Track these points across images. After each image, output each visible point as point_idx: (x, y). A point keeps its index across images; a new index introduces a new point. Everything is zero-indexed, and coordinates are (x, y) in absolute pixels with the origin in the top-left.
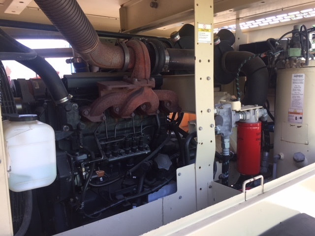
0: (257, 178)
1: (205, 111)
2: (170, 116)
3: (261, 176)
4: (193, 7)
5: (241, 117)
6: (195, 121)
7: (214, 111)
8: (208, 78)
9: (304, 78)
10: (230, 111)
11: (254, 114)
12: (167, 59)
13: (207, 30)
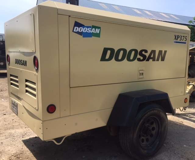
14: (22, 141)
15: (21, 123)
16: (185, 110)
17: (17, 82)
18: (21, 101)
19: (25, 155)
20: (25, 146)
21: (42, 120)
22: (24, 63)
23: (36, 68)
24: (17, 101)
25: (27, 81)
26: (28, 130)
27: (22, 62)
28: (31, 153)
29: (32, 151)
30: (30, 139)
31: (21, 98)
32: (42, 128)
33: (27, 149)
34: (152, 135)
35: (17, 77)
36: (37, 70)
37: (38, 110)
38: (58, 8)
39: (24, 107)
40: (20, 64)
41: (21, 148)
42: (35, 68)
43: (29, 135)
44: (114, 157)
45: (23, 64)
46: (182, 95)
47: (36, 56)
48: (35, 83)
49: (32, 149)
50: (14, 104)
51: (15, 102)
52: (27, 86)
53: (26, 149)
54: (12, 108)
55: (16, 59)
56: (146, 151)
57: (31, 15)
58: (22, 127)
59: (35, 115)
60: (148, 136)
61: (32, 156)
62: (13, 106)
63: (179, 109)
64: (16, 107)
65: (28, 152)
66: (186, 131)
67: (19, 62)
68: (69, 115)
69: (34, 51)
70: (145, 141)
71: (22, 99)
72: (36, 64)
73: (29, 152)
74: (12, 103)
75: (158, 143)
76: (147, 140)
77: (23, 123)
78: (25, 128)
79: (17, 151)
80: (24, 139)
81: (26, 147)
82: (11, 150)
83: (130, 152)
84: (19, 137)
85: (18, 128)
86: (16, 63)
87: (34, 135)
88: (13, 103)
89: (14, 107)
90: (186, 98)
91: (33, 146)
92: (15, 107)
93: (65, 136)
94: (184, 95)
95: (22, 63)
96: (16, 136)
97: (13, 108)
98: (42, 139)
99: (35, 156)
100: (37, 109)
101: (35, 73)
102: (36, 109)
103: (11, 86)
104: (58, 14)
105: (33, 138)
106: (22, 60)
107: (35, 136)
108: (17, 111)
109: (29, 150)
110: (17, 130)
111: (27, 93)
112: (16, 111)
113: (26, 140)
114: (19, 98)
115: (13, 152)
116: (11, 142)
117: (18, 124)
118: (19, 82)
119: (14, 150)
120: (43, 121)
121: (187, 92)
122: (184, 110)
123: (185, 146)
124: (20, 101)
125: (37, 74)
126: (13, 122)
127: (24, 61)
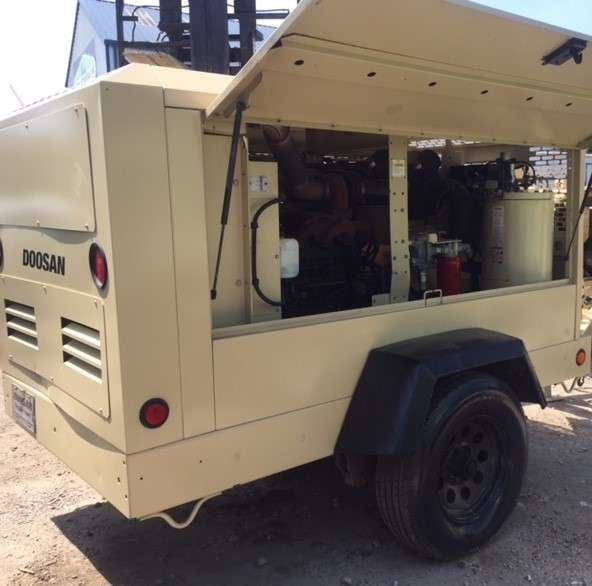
0: (437, 290)
1: (399, 242)
2: (365, 249)
3: (440, 290)
4: (387, 145)
5: (439, 250)
6: (390, 252)
7: (408, 243)
8: (402, 210)
9: (503, 211)
10: (426, 243)
11: (453, 248)
12: (363, 191)
13: (401, 165)
14: (53, 519)
15: (42, 460)
16: (580, 384)
17: (31, 325)
18: (46, 387)
19: (67, 567)
20: (63, 536)
21: (125, 451)
22: (57, 266)
23: (100, 284)
24: (32, 389)
25: (65, 322)
26: (68, 480)
27: (49, 261)
28: (87, 560)
29: (89, 553)
30: (79, 513)
31: (45, 380)
32: (124, 479)
33: (73, 547)
34: (478, 478)
35: (30, 309)
36: (103, 289)
37: (109, 419)
38: (164, 87)
39: (59, 409)
40: (39, 268)
41: (51, 543)
42: (94, 281)
43: (72, 500)
44: (360, 557)
45: (50, 268)
46: (570, 342)
47: (99, 245)
48: (98, 332)
49: (89, 547)
50: (22, 400)
51: (24, 392)
52: (66, 340)
53: (68, 548)
54: (14, 412)
55: (25, 251)
56: (462, 531)
57: (76, 110)
58: (46, 474)
59: (97, 436)
60: (465, 479)
61: (90, 571)
62: (19, 404)
63: (560, 386)
64: (29, 407)
65: (75, 557)
66: (587, 454)
67: (36, 260)
68: (213, 429)
69: (92, 229)
70: (458, 496)
71: (52, 384)
72: (99, 269)
73: (80, 555)
74: (16, 396)
75: (498, 501)
76: (465, 493)
77: (49, 456)
78: (60, 475)
79: (36, 557)
80: (57, 513)
81: (67, 542)
82: (17, 554)
83: (413, 538)
84: (41, 508)
85: (34, 478)
86: (25, 264)
87: (91, 498)
88: (20, 394)
89: (21, 410)
90: (582, 351)
91: (91, 535)
92: (26, 409)
93: (200, 500)
94: (575, 340)
95: (47, 264)
96: (29, 503)
97: (18, 411)
98: (125, 511)
99: (100, 570)
100: (106, 415)
101: (97, 297)
102: (101, 416)
103: (11, 337)
104: (166, 107)
105: (90, 508)
106: (46, 255)
107: (94, 502)
108: (35, 422)
109: (77, 550)
110: (31, 485)
111: (68, 363)
112: (30, 420)
113: (66, 515)
114: (38, 379)
115: (25, 563)
116: (16, 525)
117: (34, 462)
118: (37, 326)
119: (26, 553)
120: (128, 455)
121: (583, 327)
122: (576, 386)
123: (583, 504)
124: (43, 388)
125: (103, 303)
126: (15, 457)
127: (53, 257)
